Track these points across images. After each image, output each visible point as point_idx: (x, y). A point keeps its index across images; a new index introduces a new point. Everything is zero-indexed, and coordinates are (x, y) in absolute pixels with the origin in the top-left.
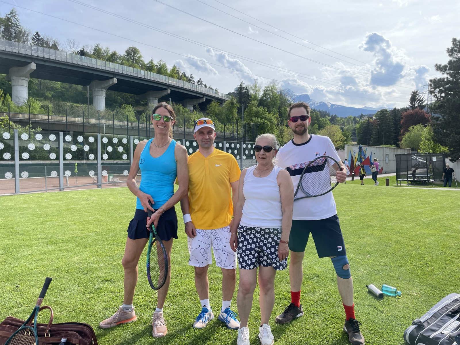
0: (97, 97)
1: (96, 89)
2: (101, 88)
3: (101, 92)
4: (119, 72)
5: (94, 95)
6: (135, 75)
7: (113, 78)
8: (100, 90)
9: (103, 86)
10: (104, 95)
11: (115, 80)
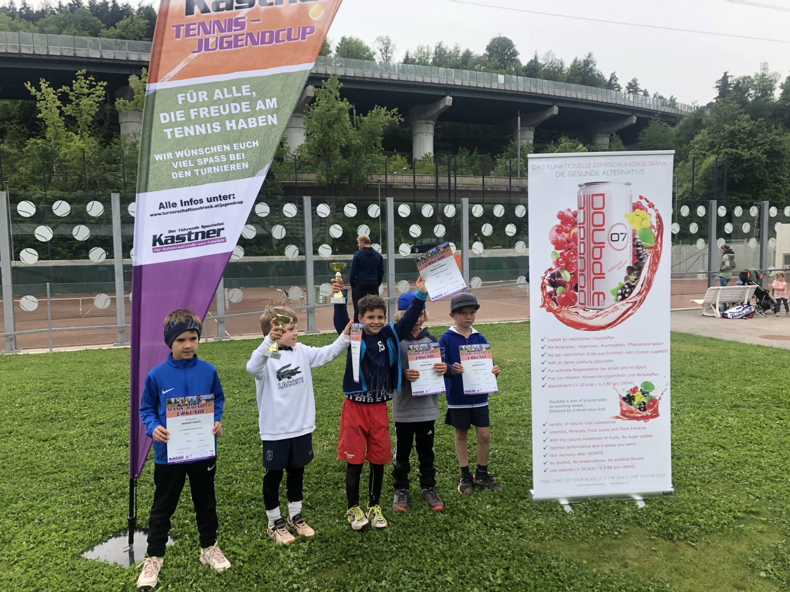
0: (418, 136)
1: (418, 122)
2: (426, 119)
3: (425, 126)
4: (457, 84)
5: (414, 133)
6: (486, 86)
7: (446, 96)
8: (424, 122)
9: (428, 115)
10: (432, 131)
11: (449, 100)
